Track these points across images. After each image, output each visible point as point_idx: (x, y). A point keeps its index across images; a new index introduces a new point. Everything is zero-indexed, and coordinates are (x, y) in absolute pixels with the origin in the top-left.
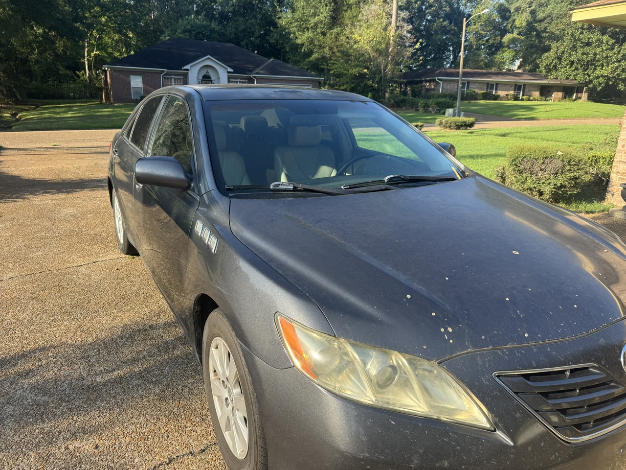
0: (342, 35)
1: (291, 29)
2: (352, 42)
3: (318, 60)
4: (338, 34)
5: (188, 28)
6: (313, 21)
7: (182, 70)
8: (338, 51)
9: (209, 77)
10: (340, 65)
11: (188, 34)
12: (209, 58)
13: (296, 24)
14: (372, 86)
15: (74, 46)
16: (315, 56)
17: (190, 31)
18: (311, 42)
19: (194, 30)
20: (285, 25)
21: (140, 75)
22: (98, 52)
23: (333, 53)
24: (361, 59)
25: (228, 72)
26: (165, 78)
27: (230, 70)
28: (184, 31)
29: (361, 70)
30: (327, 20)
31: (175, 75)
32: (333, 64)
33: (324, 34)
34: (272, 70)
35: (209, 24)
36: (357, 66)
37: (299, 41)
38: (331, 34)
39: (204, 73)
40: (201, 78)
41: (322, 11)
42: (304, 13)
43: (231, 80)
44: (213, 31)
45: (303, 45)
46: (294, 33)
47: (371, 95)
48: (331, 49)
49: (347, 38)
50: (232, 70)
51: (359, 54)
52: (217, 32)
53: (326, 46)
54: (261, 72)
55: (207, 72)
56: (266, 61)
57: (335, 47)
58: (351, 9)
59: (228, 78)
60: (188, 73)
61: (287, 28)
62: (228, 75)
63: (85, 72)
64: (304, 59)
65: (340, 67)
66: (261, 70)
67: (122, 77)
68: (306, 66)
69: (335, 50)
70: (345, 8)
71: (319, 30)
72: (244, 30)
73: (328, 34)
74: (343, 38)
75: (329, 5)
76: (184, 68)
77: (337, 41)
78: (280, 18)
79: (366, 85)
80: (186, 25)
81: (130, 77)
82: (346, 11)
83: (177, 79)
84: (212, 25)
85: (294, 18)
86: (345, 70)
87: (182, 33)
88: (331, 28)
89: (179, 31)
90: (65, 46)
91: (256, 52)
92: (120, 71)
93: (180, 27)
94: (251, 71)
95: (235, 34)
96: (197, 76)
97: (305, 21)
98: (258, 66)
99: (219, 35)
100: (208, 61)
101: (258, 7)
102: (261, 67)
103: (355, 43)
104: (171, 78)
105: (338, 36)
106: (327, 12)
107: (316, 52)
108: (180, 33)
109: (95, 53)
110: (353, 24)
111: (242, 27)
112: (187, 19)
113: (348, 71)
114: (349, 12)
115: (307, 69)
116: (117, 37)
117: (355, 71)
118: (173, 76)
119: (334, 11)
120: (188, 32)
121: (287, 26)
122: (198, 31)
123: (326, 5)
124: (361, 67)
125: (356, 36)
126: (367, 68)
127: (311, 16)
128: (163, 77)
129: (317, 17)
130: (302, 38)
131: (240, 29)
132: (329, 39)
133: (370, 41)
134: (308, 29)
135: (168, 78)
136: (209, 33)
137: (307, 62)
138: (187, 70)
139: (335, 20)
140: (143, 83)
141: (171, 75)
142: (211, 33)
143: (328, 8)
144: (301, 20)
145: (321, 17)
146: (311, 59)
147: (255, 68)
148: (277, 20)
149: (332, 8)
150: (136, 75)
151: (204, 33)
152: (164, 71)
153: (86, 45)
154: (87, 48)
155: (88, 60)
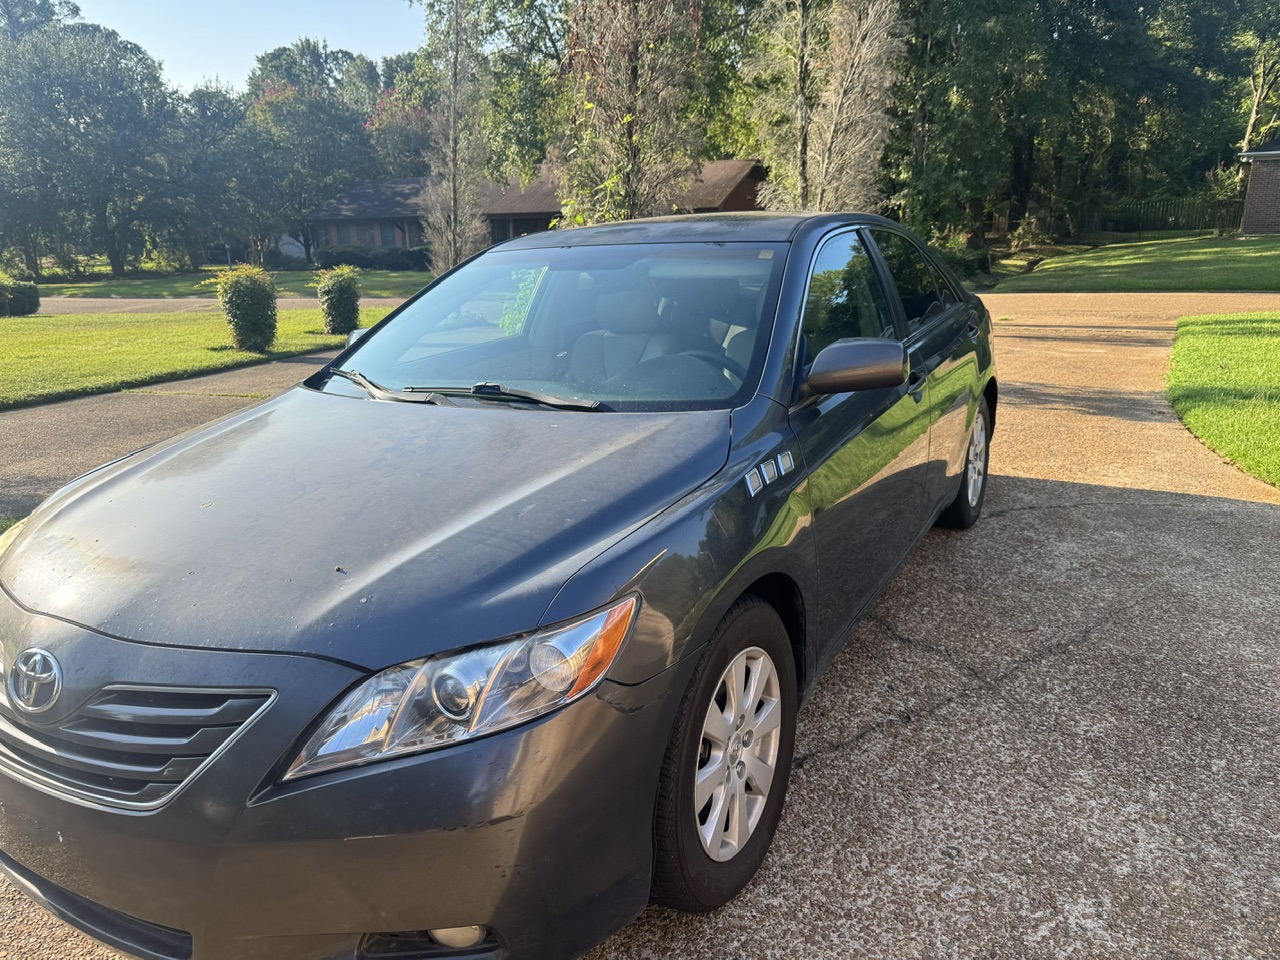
109: (1270, 125)
153: (1255, 108)
154: (1253, 117)
155: (1250, 141)
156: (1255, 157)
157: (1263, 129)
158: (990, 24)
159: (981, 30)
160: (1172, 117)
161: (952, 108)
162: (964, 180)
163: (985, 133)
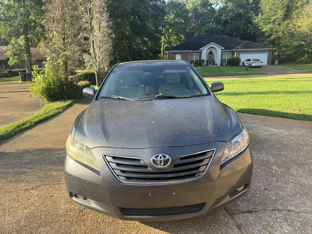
0: (290, 24)
1: (260, 24)
2: (297, 27)
3: (274, 39)
4: (288, 24)
5: (206, 30)
6: (273, 18)
7: (199, 50)
8: (288, 33)
9: (212, 52)
10: (287, 41)
11: (206, 33)
12: (212, 43)
13: (263, 21)
14: (308, 51)
15: (155, 44)
16: (273, 37)
17: (207, 31)
18: (272, 30)
19: (210, 30)
20: (257, 23)
21: (180, 54)
22: (167, 45)
23: (285, 34)
24: (301, 36)
25: (222, 49)
26: (191, 55)
27: (223, 48)
28: (204, 32)
29: (301, 43)
30: (282, 17)
31: (196, 53)
32: (283, 40)
33: (279, 24)
34: (246, 47)
35: (217, 26)
36: (298, 40)
37: (264, 30)
38: (284, 24)
39: (209, 51)
40: (208, 53)
41: (279, 12)
42: (268, 15)
43: (223, 53)
44: (219, 30)
45: (266, 32)
46: (262, 26)
47: (307, 56)
48: (283, 32)
49: (294, 25)
50: (224, 48)
51: (300, 34)
52: (221, 30)
53: (280, 31)
54: (239, 48)
55: (211, 50)
56: (243, 42)
57: (286, 31)
58: (298, 9)
59: (221, 52)
60: (202, 51)
61: (258, 24)
62: (222, 51)
63: (161, 54)
64: (266, 39)
65: (287, 42)
66: (239, 47)
67: (173, 56)
68: (267, 42)
69: (286, 33)
70: (294, 9)
71: (276, 23)
72: (236, 28)
73: (282, 24)
74: (291, 25)
75: (283, 9)
76: (200, 49)
77: (287, 27)
78: (255, 19)
79: (304, 50)
80: (206, 28)
81: (176, 55)
82: (294, 10)
83: (197, 54)
84: (219, 27)
85: (262, 18)
86: (290, 43)
87: (204, 33)
88: (284, 21)
89: (202, 32)
90: (151, 44)
91: (238, 38)
92: (172, 53)
93: (203, 30)
94: (234, 48)
95: (230, 30)
96: (206, 52)
97: (268, 19)
98: (238, 45)
99: (222, 31)
100: (212, 45)
101: (244, 15)
102: (240, 46)
103: (299, 27)
104: (194, 54)
105: (288, 25)
106: (282, 13)
107: (274, 35)
108: (202, 33)
109: (166, 45)
110: (298, 17)
111: (234, 26)
112: (207, 26)
113: (292, 44)
114: (296, 10)
115: (268, 44)
116: (176, 37)
117: (296, 43)
118: (195, 54)
119: (287, 11)
120: (206, 32)
121: (258, 23)
122: (211, 31)
123: (282, 9)
124: (301, 40)
125: (299, 24)
126: (305, 41)
127: (272, 16)
128: (190, 54)
129: (276, 16)
130: (266, 28)
131: (233, 28)
132: (282, 28)
133: (308, 25)
134: (270, 23)
135: (192, 55)
136: (217, 31)
137: (268, 40)
138: (202, 50)
139: (287, 16)
140: (181, 58)
141: (194, 53)
142: (218, 31)
143: (282, 10)
144: (267, 19)
145: (278, 16)
146: (270, 38)
147: (236, 46)
148: (252, 20)
149: (285, 10)
150: (179, 54)
151: (214, 31)
152: (191, 51)
153: (163, 42)
154: (163, 44)
155: (163, 49)
156: (168, 52)
157: (165, 46)
158: (119, 20)
159: (117, 21)
160: (153, 43)
161: (113, 38)
162: (118, 54)
163: (120, 44)
